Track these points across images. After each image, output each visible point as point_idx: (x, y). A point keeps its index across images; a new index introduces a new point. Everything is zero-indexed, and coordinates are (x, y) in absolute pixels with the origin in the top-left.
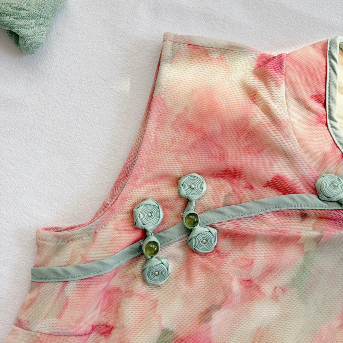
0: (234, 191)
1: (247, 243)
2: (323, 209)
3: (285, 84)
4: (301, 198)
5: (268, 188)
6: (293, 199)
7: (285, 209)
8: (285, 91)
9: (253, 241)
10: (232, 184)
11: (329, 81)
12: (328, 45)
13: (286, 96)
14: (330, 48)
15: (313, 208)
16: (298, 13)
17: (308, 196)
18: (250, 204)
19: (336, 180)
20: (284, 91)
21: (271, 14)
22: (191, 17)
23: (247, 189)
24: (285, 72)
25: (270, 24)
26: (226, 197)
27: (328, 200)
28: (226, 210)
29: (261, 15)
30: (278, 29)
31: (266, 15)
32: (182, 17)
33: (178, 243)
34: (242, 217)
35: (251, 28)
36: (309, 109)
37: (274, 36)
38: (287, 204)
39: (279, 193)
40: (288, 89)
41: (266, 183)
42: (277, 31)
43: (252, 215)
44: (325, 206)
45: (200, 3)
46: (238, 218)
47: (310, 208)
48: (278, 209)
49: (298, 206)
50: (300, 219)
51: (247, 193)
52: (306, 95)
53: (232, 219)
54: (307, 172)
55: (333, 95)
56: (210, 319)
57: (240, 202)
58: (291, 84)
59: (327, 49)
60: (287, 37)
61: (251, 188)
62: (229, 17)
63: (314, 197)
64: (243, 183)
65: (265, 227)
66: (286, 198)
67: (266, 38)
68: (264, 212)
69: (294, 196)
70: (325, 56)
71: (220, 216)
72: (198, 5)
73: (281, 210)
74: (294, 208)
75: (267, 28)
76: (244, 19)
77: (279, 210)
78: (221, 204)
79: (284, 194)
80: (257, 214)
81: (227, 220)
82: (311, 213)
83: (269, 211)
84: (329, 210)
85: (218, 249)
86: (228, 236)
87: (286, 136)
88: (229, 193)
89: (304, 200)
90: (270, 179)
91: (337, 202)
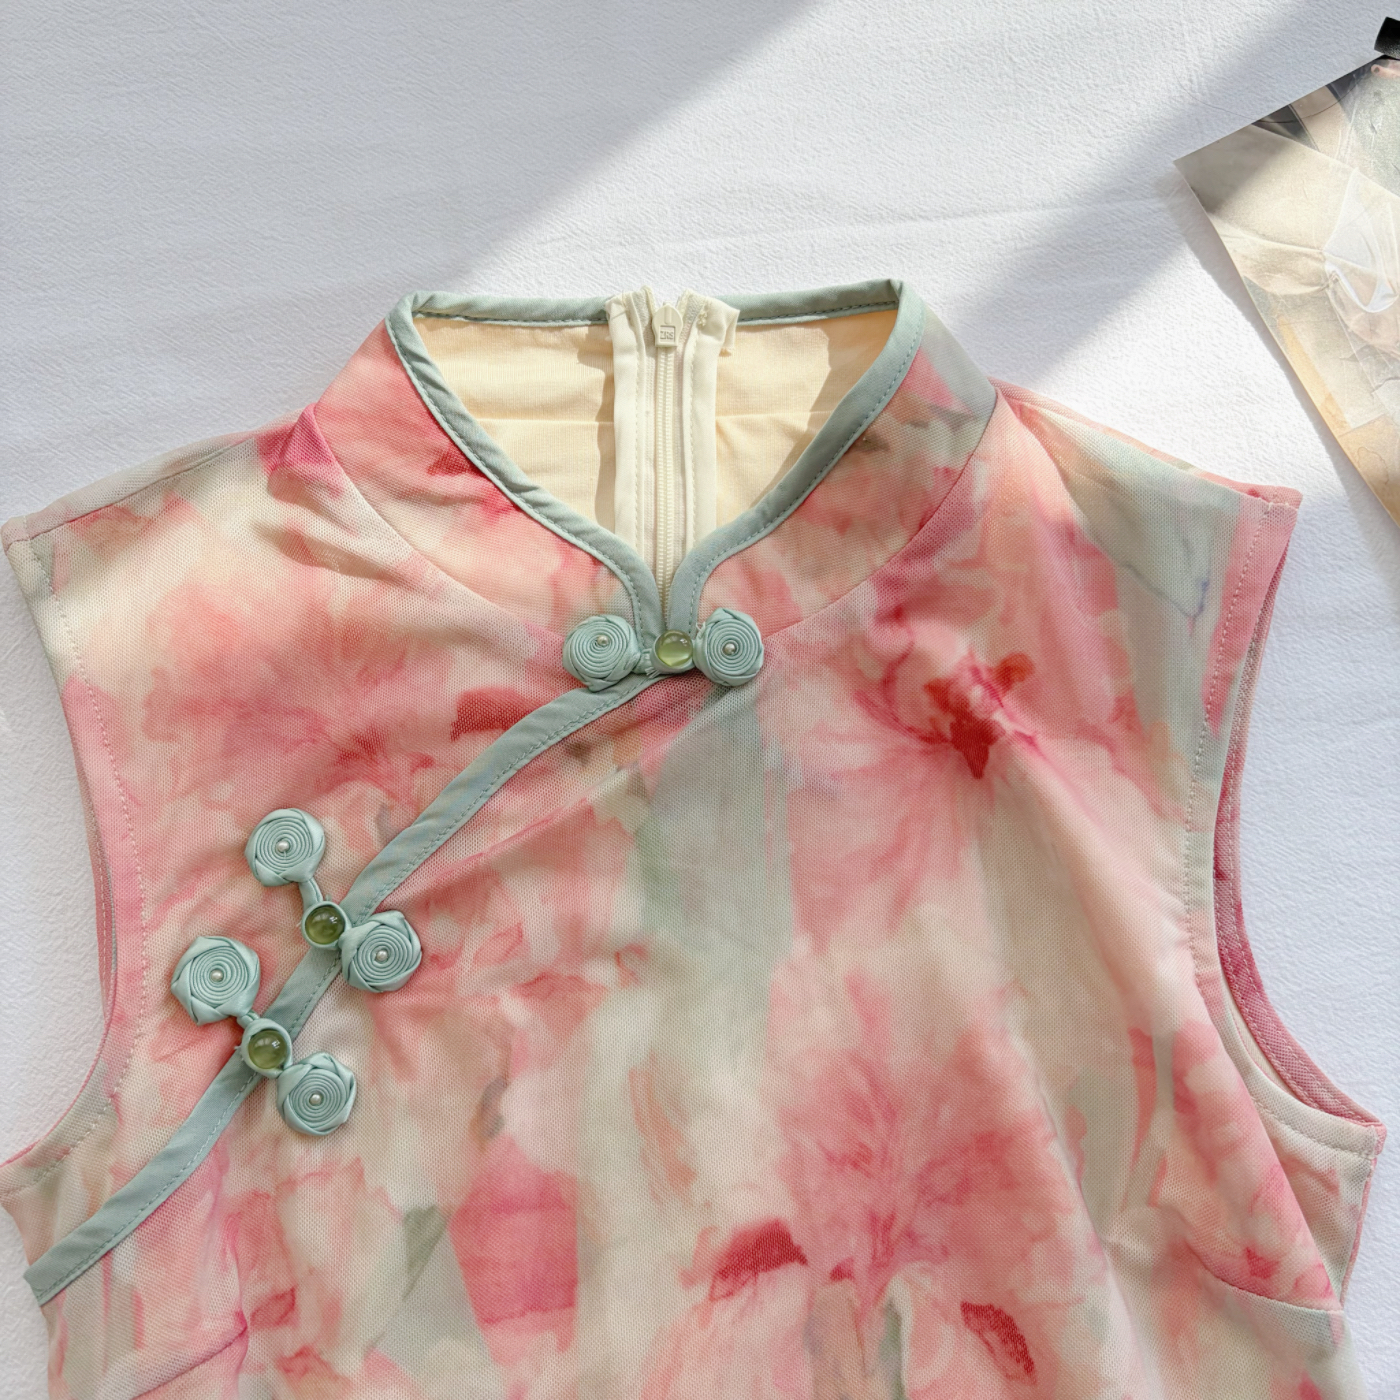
0: (391, 794)
1: (487, 896)
2: (610, 709)
3: (353, 480)
4: (544, 715)
5: (463, 736)
6: (529, 729)
7: (526, 761)
8: (363, 494)
9: (497, 883)
10: (376, 781)
11: (442, 413)
12: (391, 332)
13: (373, 506)
14: (396, 337)
15: (587, 721)
16: (314, 297)
17: (563, 701)
18: (441, 803)
19: (603, 626)
20: (361, 496)
21: (249, 337)
22: (61, 459)
23: (420, 770)
24: (334, 452)
25: (263, 363)
26: (379, 820)
27: (610, 683)
28: (395, 850)
29: (228, 353)
30: (290, 362)
31: (242, 346)
32: (39, 473)
33: (329, 1000)
34: (440, 843)
35: (223, 399)
36: (446, 501)
37: (291, 385)
38: (524, 749)
39: (495, 733)
40: (366, 487)
41: (452, 729)
42: (290, 369)
43: (459, 825)
44: (612, 700)
45: (62, 411)
46: (434, 850)
47: (580, 726)
48: (512, 773)
49: (550, 738)
50: (575, 763)
51: (424, 780)
52: (415, 475)
53: (422, 861)
54: (532, 648)
55: (475, 438)
56: (498, 1121)
57: (417, 808)
58: (364, 473)
59: (391, 342)
60: (322, 370)
61: (426, 762)
62: (153, 405)
63: (577, 694)
64: (401, 763)
65: (506, 833)
66: (512, 737)
67: (272, 402)
68: (484, 801)
69: (527, 719)
70: (398, 362)
71: (387, 875)
72: (60, 418)
73: (519, 771)
74: (544, 748)
75: (261, 377)
76: (193, 387)
77: (515, 772)
78: (377, 845)
79: (506, 728)
80: (471, 813)
81: (410, 873)
82: (589, 736)
83: (493, 789)
84: (625, 704)
85: (431, 951)
86: (432, 906)
87: (435, 594)
88: (383, 807)
89: (554, 715)
90: (454, 717)
91: (632, 673)
